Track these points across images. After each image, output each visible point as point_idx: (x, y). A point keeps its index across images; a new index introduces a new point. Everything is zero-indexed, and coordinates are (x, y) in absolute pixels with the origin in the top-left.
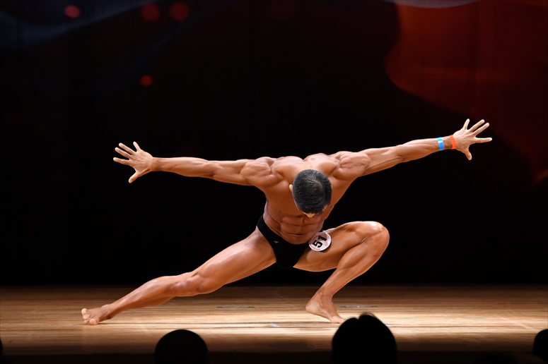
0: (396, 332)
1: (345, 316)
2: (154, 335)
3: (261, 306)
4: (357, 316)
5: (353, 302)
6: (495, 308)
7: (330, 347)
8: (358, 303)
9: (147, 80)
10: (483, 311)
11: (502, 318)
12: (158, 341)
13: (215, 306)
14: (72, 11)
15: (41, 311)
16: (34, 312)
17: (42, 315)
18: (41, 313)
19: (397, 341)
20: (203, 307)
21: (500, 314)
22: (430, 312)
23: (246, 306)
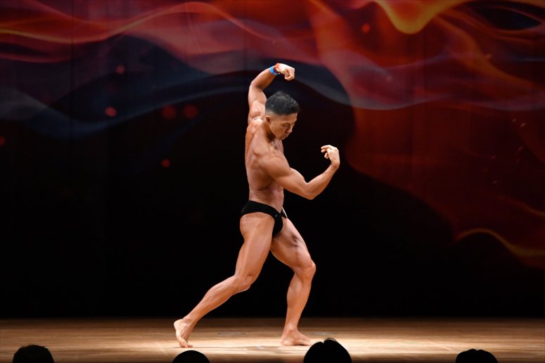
1: (313, 341)
2: (170, 356)
3: (251, 333)
4: (322, 340)
5: (319, 330)
6: (427, 335)
8: (324, 331)
9: (166, 163)
10: (417, 337)
11: (431, 343)
12: (173, 359)
13: (216, 333)
14: (110, 112)
16: (80, 337)
17: (86, 340)
18: (86, 338)
20: (206, 334)
21: (429, 339)
22: (377, 338)
23: (240, 333)
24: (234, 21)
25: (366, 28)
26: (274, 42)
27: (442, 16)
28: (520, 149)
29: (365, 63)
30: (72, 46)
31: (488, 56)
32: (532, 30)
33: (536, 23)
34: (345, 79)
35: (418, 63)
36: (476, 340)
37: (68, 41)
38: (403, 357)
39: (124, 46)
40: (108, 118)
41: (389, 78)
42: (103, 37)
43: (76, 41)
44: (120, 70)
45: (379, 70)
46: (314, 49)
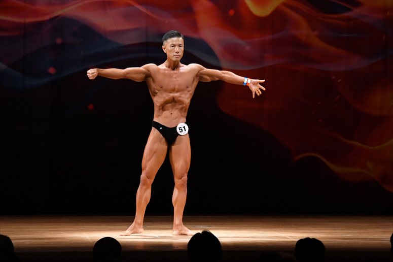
0: (221, 240)
1: (194, 232)
4: (200, 232)
5: (199, 224)
6: (274, 228)
7: (186, 249)
8: (201, 225)
9: (91, 107)
10: (267, 229)
11: (276, 233)
14: (52, 70)
15: (34, 228)
16: (31, 229)
17: (35, 231)
19: (222, 245)
21: (275, 231)
24: (140, 7)
25: (231, 12)
26: (167, 22)
27: (284, 4)
28: (338, 97)
29: (231, 38)
30: (25, 24)
31: (316, 33)
32: (347, 14)
33: (349, 10)
34: (217, 48)
35: (268, 38)
36: (308, 231)
37: (21, 20)
38: (257, 243)
39: (61, 24)
40: (50, 75)
41: (248, 48)
42: (47, 18)
43: (28, 20)
44: (59, 41)
45: (241, 42)
46: (195, 27)
